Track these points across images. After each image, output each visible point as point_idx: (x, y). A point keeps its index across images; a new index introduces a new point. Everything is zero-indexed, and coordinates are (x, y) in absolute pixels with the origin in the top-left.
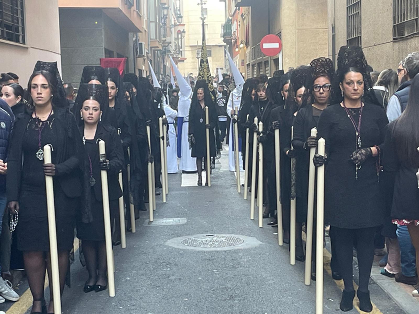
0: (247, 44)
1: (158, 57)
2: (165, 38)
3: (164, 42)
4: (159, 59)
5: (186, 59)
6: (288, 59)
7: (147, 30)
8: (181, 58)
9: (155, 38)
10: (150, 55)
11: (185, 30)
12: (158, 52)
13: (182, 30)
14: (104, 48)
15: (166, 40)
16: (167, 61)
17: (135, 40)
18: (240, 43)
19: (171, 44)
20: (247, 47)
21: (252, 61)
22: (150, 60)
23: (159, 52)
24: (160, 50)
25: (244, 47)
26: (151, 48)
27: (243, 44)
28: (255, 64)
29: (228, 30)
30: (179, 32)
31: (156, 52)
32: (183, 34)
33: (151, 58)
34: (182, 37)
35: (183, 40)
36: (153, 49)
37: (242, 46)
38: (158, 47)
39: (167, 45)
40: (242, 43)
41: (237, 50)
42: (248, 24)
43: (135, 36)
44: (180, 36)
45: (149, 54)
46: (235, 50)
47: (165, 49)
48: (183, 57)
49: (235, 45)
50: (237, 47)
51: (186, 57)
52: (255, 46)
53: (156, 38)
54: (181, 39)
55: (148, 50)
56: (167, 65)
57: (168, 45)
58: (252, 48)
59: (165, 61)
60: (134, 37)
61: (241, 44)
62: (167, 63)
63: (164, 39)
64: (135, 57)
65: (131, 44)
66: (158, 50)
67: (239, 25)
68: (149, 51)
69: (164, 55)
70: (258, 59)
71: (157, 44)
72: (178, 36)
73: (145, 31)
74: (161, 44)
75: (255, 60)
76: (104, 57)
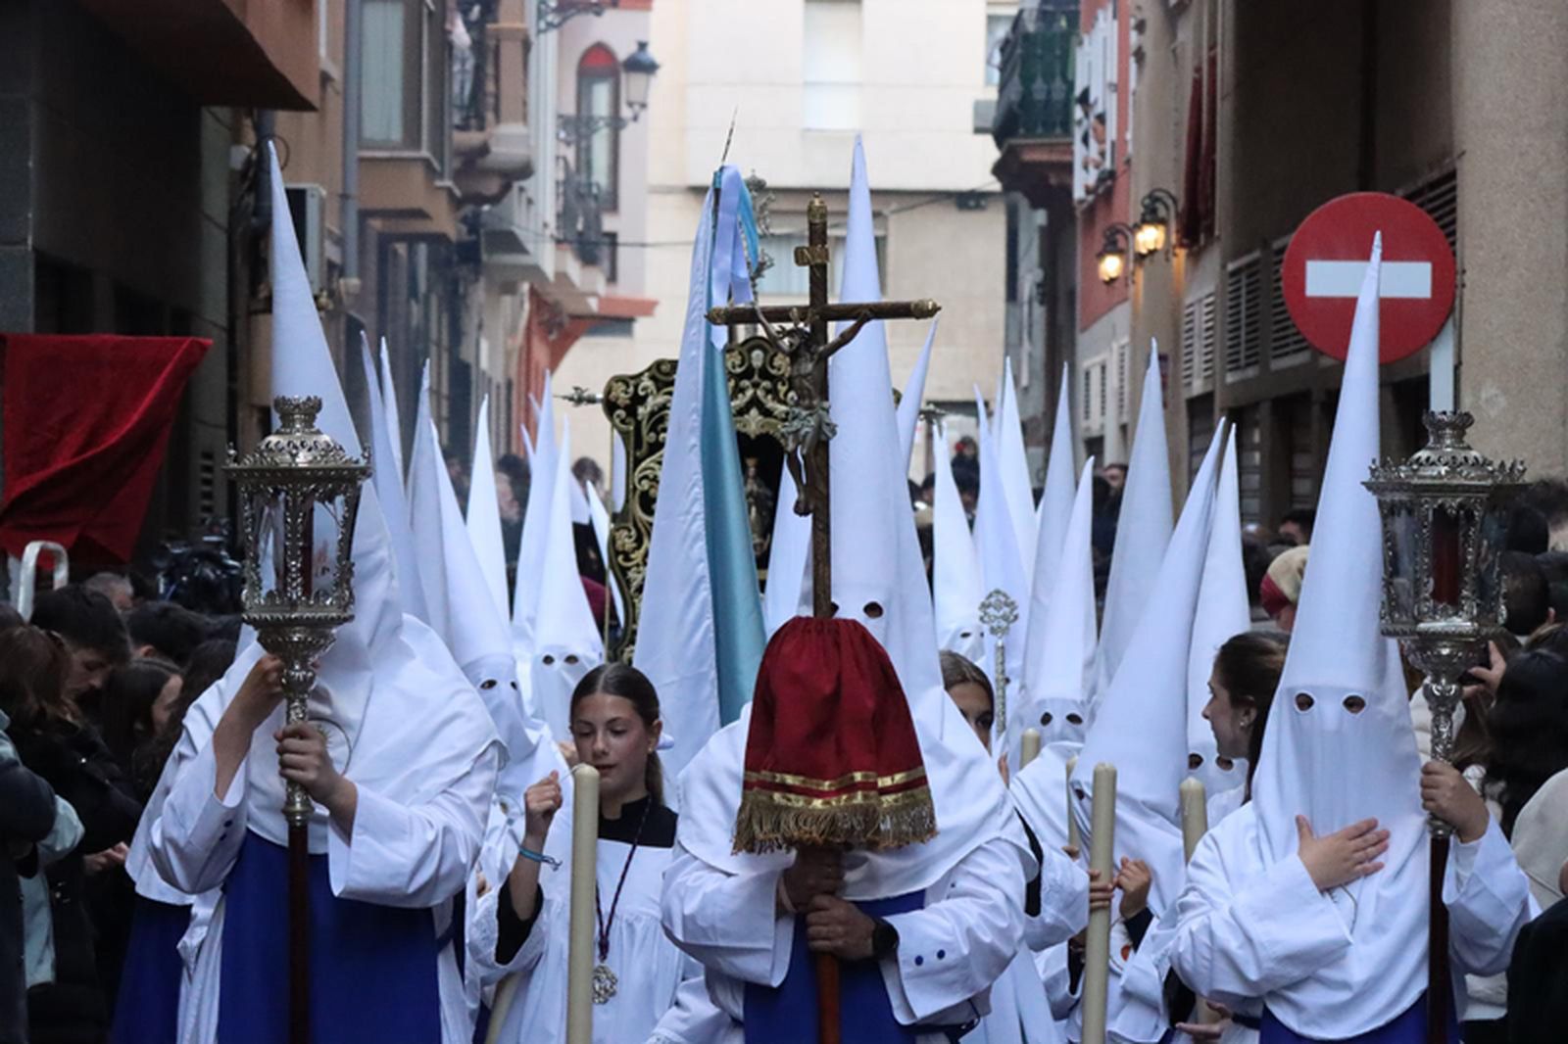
0: (1194, 229)
1: (413, 292)
2: (481, 128)
3: (473, 161)
4: (416, 309)
5: (648, 308)
6: (1505, 391)
7: (335, 73)
8: (601, 300)
9: (396, 134)
10: (353, 282)
11: (654, 53)
12: (412, 253)
13: (623, 51)
14: (35, 249)
15: (484, 150)
16: (480, 327)
17: (248, 161)
18: (1135, 212)
19: (524, 183)
20: (1195, 256)
21: (1230, 378)
22: (351, 320)
23: (422, 249)
24: (436, 240)
25: (1168, 252)
26: (365, 215)
27: (1162, 222)
28: (1255, 406)
29: (1039, 85)
30: (598, 64)
31: (401, 248)
32: (632, 84)
33: (353, 313)
34: (626, 112)
35: (626, 135)
36: (376, 224)
37: (1150, 237)
38: (420, 214)
39: (492, 187)
40: (1151, 217)
41: (1111, 266)
42: (1213, 62)
43: (251, 137)
44: (601, 94)
45: (342, 273)
46: (1093, 270)
47: (473, 224)
48: (624, 290)
49: (1100, 226)
50: (1112, 247)
51: (649, 294)
52: (1256, 254)
53: (412, 137)
54: (616, 123)
55: (340, 242)
56: (484, 364)
57: (506, 188)
58: (1231, 267)
59: (470, 323)
60: (237, 139)
61: (1145, 221)
62: (484, 345)
63: (473, 138)
64: (241, 311)
65: (216, 201)
66: (412, 239)
67: (1139, 55)
68: (344, 254)
69: (464, 271)
70: (1277, 365)
71: (412, 191)
72: (583, 96)
73: (325, 79)
74: (448, 183)
75: (1251, 372)
76: (29, 324)
